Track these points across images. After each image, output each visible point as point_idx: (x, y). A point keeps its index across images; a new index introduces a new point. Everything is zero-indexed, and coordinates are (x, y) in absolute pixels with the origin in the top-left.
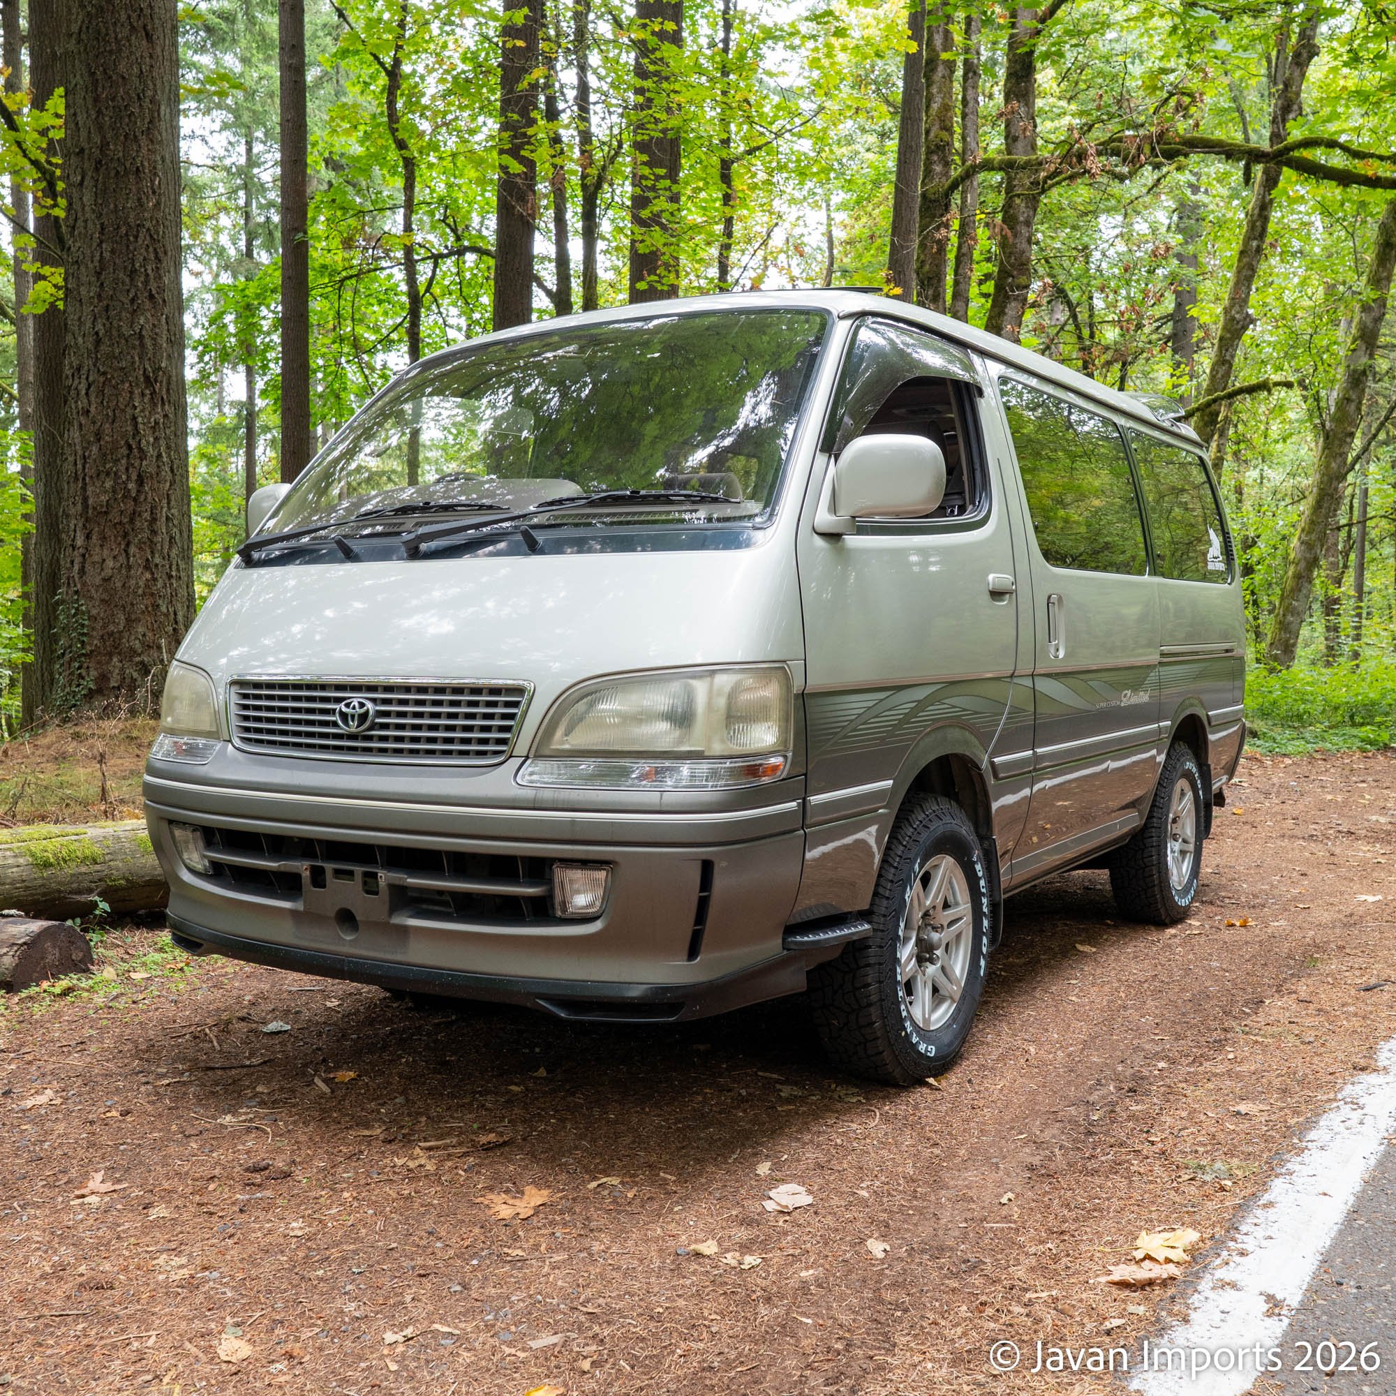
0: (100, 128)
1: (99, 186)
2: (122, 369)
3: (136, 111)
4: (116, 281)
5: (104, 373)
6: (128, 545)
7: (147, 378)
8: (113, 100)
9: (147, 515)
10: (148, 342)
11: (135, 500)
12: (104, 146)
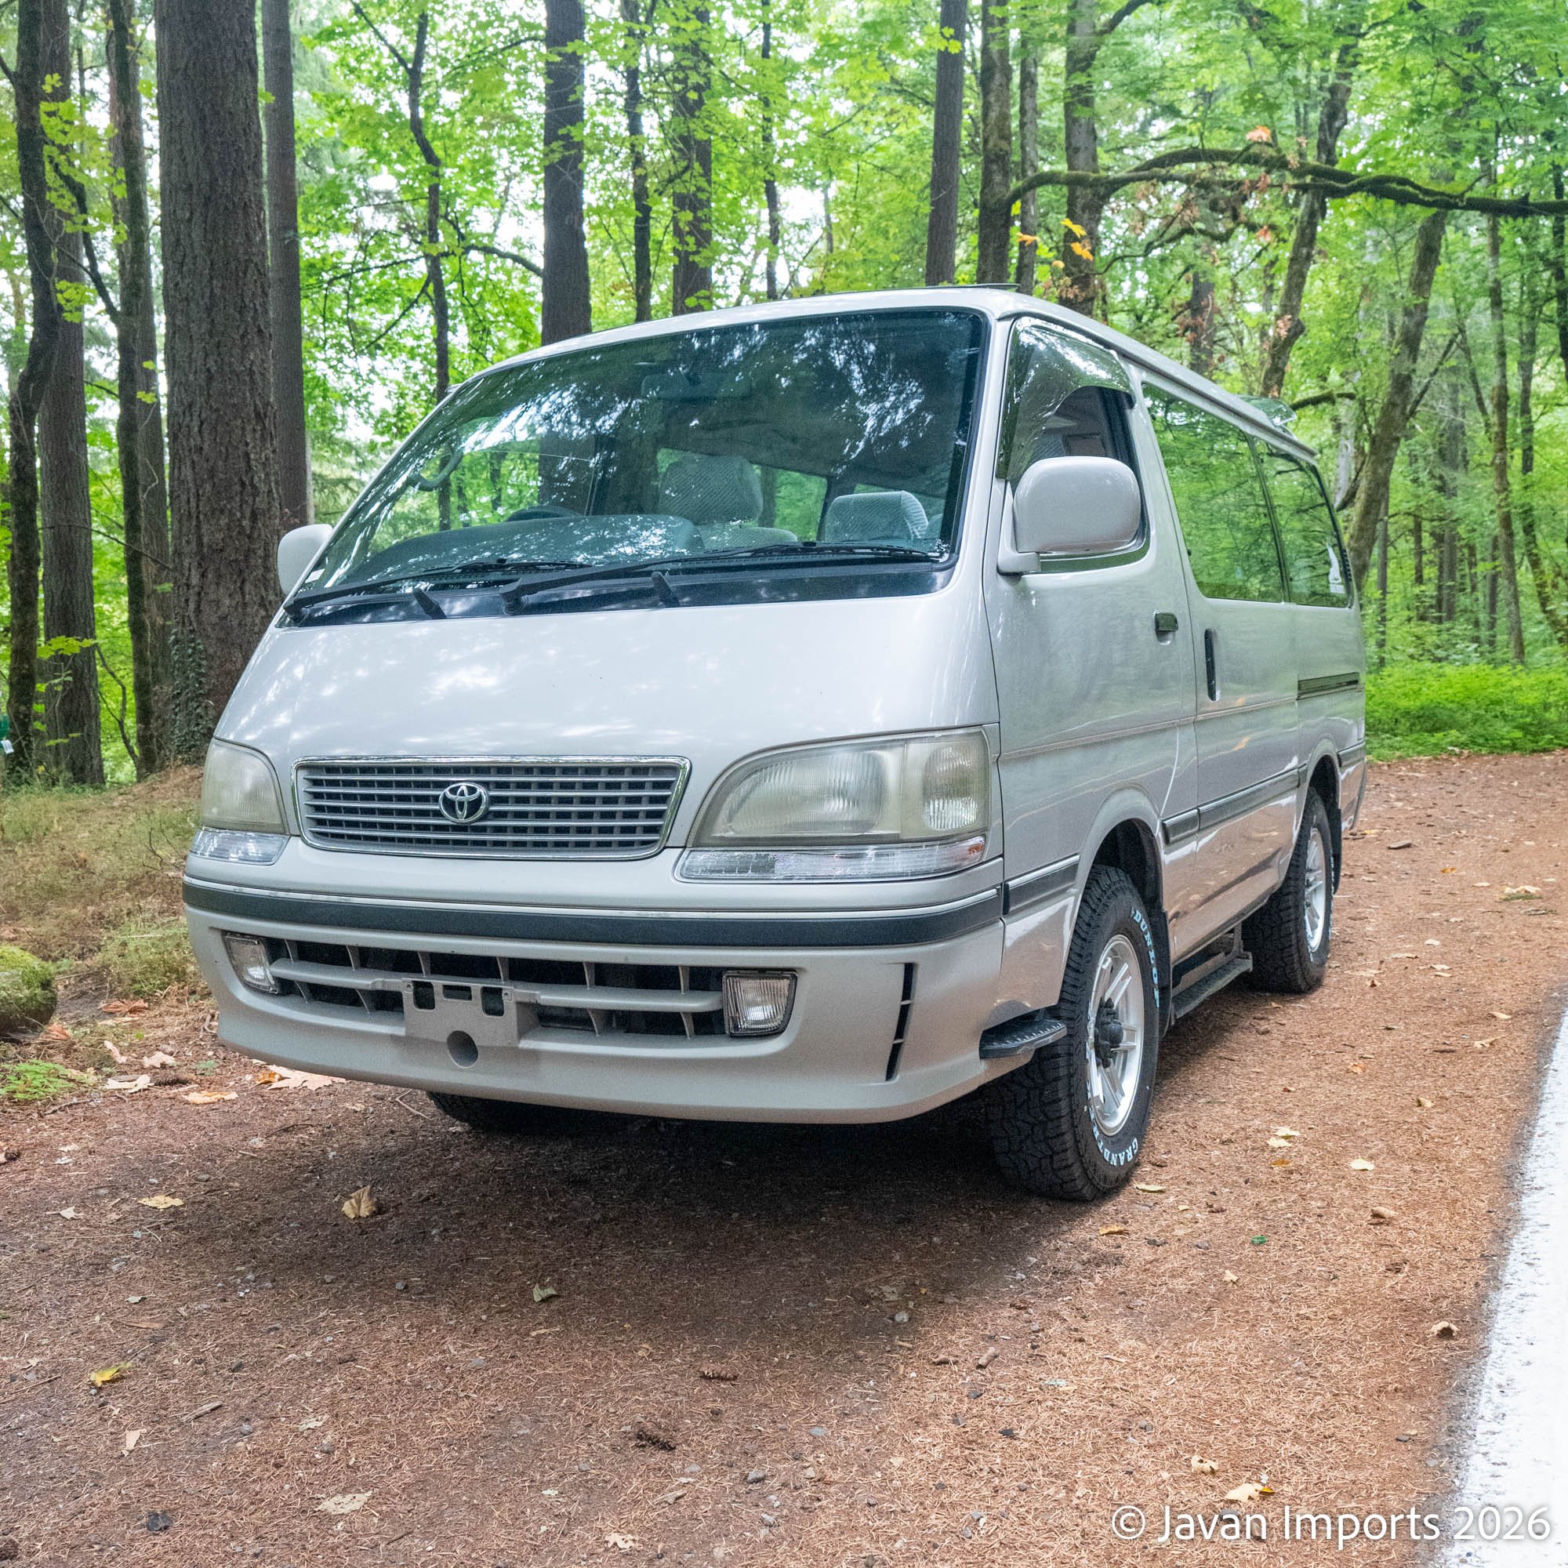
0: (209, 165)
1: (209, 220)
2: (234, 405)
3: (243, 146)
4: (227, 317)
5: (217, 410)
6: (243, 582)
7: (258, 414)
8: (221, 135)
9: (260, 552)
10: (258, 377)
11: (249, 537)
12: (213, 183)
